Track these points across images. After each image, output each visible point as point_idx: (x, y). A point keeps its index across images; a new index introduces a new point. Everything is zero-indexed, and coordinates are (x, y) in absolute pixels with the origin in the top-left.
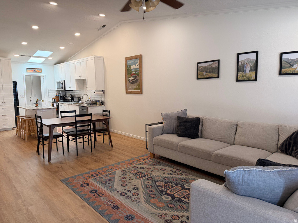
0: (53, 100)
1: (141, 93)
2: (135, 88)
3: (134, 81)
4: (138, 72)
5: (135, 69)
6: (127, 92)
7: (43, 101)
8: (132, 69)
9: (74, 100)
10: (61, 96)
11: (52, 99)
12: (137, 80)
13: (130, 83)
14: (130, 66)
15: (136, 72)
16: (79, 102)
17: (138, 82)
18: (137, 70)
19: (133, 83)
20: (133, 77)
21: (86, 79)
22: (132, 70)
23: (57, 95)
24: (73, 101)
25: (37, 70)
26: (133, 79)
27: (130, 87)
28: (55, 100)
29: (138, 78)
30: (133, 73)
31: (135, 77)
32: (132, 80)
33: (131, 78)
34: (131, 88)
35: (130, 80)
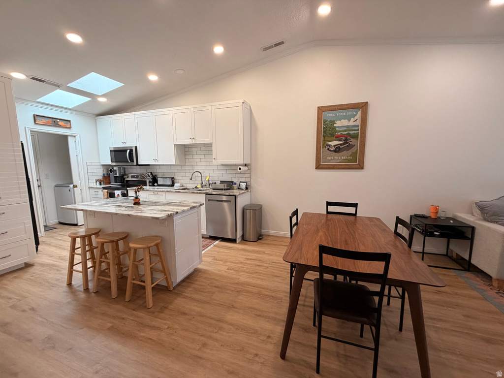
0: (98, 183)
1: (361, 167)
2: (344, 160)
3: (341, 147)
4: (355, 132)
5: (348, 126)
6: (318, 167)
7: (75, 186)
8: (339, 127)
9: (159, 183)
10: (118, 175)
11: (95, 181)
12: (350, 147)
13: (330, 151)
14: (333, 122)
15: (350, 132)
16: (173, 185)
17: (353, 150)
18: (354, 128)
19: (338, 150)
20: (340, 140)
21: (211, 144)
22: (337, 129)
23: (104, 174)
24: (156, 184)
25: (60, 123)
26: (341, 144)
27: (328, 158)
28: (100, 184)
29: (353, 141)
30: (339, 133)
31: (346, 139)
32: (335, 146)
33: (333, 143)
34: (331, 160)
35: (329, 146)
